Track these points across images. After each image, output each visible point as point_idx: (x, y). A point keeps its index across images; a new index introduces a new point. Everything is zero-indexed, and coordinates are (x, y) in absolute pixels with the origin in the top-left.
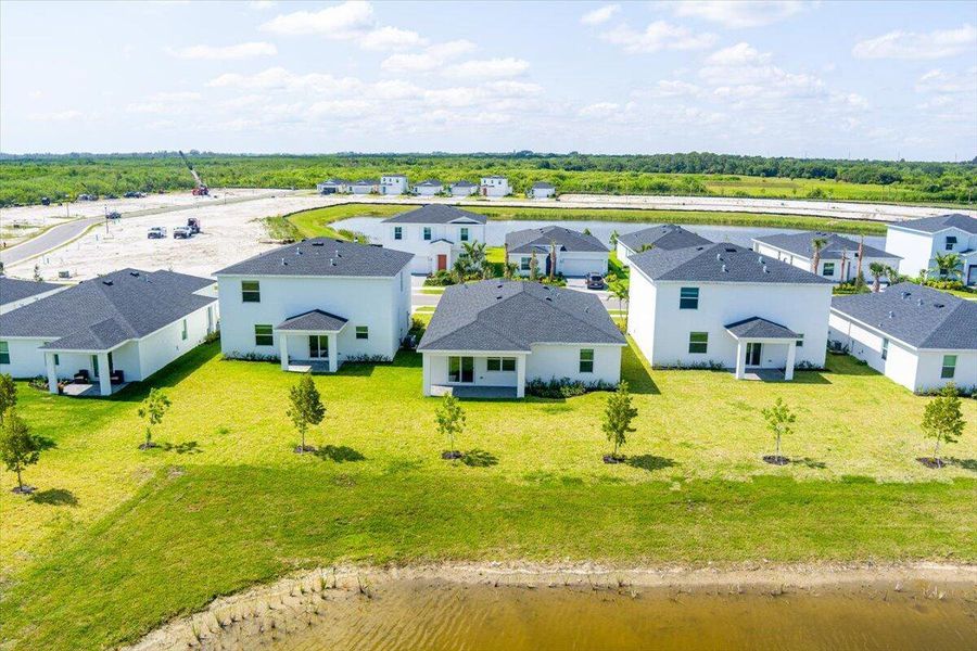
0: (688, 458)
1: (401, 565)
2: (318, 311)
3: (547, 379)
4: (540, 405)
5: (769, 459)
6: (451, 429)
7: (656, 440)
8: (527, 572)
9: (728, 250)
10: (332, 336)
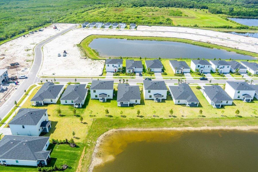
0: (145, 116)
1: (118, 129)
2: (103, 94)
3: (132, 103)
4: (131, 107)
5: (154, 116)
7: (142, 113)
8: (129, 129)
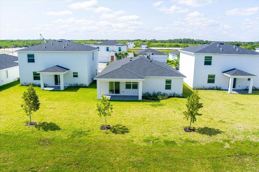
0: (227, 128)
2: (57, 66)
3: (151, 92)
4: (149, 103)
6: (105, 114)
7: (207, 120)
9: (221, 44)
10: (61, 74)
